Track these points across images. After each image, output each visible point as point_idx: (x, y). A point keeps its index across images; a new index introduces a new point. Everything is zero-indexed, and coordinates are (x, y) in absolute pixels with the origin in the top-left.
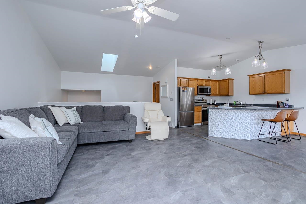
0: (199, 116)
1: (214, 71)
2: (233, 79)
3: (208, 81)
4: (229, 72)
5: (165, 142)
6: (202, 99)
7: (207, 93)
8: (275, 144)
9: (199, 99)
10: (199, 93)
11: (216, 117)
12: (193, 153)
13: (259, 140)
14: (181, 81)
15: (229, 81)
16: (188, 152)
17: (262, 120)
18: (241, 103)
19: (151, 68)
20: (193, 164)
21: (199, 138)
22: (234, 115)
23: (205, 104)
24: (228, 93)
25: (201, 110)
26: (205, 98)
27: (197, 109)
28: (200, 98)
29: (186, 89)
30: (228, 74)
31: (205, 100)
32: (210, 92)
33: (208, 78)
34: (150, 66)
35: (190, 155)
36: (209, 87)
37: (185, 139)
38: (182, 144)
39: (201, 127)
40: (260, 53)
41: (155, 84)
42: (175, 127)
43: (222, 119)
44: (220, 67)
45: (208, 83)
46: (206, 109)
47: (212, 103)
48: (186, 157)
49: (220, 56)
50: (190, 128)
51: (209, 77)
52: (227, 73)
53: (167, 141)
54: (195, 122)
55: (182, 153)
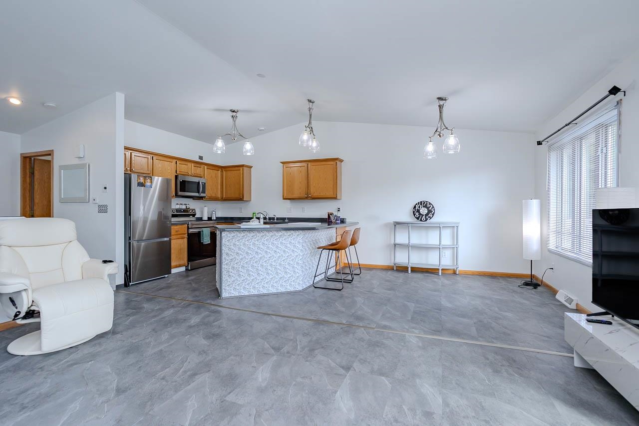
0: (180, 249)
1: (220, 143)
2: (251, 167)
3: (198, 166)
5: (103, 348)
6: (184, 207)
7: (197, 194)
8: (340, 290)
10: (180, 193)
11: (237, 251)
12: (210, 358)
13: (315, 287)
14: (133, 159)
15: (245, 171)
16: (194, 359)
17: (319, 248)
18: (267, 217)
19: (15, 101)
20: (231, 398)
21: (199, 307)
22: (275, 242)
23: (191, 218)
24: (241, 195)
25: (185, 234)
26: (192, 204)
27: (177, 231)
28: (181, 204)
29: (149, 180)
30: (249, 154)
31: (193, 210)
32: (204, 192)
33: (197, 159)
34: (15, 95)
35: (206, 366)
36: (202, 181)
37: (164, 318)
38: (165, 336)
39: (187, 276)
40: (310, 123)
41: (30, 158)
42: (117, 286)
44: (233, 137)
45: (199, 171)
46: (196, 230)
47: (208, 218)
48: (199, 379)
49: (233, 112)
50: (161, 283)
51: (201, 158)
52: (247, 151)
53: (108, 338)
54: (173, 264)
55: (177, 370)
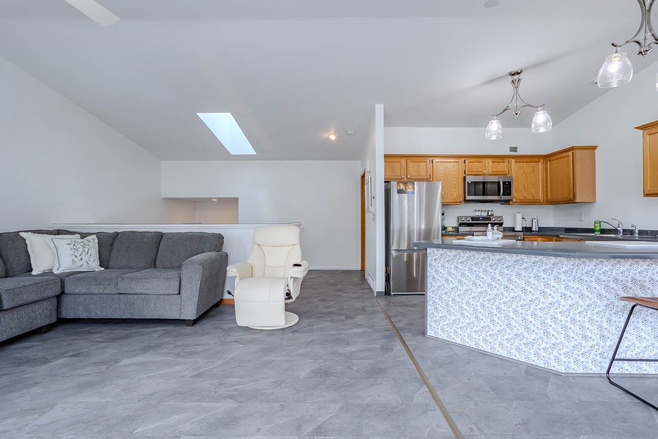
1: (494, 126)
3: (501, 160)
4: (545, 123)
7: (496, 198)
9: (478, 214)
10: (468, 198)
13: (611, 382)
14: (409, 165)
15: (577, 157)
17: (625, 299)
19: (333, 137)
26: (495, 210)
28: (476, 211)
29: (410, 186)
30: (542, 130)
31: (499, 217)
32: (508, 194)
33: (508, 153)
34: (332, 133)
36: (503, 179)
43: (466, 281)
44: (516, 110)
45: (502, 167)
47: (524, 228)
49: (514, 74)
51: (514, 149)
52: (537, 126)
